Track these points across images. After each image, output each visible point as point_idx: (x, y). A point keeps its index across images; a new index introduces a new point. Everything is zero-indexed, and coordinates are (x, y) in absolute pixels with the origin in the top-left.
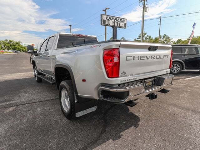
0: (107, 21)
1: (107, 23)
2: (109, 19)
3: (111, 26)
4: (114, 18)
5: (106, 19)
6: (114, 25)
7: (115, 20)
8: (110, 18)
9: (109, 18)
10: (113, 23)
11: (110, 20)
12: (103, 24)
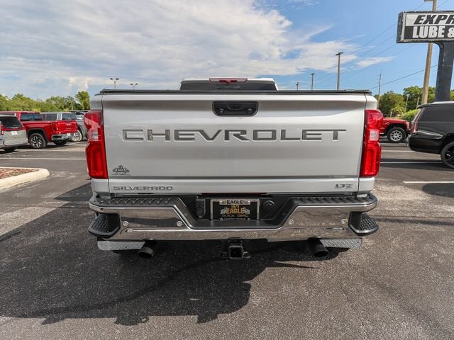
0: (419, 27)
1: (418, 34)
2: (425, 23)
3: (435, 42)
4: (446, 17)
5: (417, 22)
6: (446, 37)
7: (448, 22)
8: (430, 20)
9: (425, 18)
10: (441, 31)
11: (431, 22)
12: (402, 39)
